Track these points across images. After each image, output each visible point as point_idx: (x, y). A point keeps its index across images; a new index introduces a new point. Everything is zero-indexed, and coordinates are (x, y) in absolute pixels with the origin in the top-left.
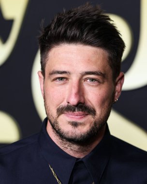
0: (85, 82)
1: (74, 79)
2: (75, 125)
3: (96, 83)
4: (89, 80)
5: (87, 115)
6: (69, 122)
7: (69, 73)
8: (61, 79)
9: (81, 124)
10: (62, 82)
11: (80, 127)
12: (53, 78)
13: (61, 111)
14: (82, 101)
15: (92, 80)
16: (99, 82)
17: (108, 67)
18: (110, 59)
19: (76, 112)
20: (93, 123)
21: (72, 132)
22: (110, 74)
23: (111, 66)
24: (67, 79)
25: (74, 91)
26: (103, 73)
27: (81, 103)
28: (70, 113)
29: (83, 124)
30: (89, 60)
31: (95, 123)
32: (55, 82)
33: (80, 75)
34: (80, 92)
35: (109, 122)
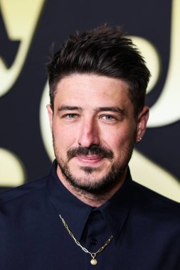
0: (101, 120)
1: (87, 116)
2: (89, 170)
3: (113, 121)
4: (104, 118)
5: (103, 158)
6: (82, 168)
7: (81, 109)
8: (72, 115)
9: (96, 170)
10: (73, 119)
12: (62, 115)
13: (72, 154)
14: (96, 142)
15: (109, 117)
16: (117, 119)
17: (128, 102)
19: (90, 156)
20: (110, 167)
21: (85, 179)
22: (130, 110)
23: (132, 100)
24: (78, 115)
25: (87, 130)
26: (121, 108)
27: (95, 145)
28: (83, 156)
29: (98, 170)
30: (104, 93)
31: (113, 168)
32: (64, 119)
33: (93, 112)
34: (94, 131)
35: (131, 164)
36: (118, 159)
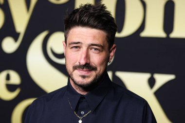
0: (91, 51)
1: (84, 49)
2: (84, 77)
3: (98, 51)
4: (93, 49)
5: (92, 70)
6: (80, 76)
8: (76, 47)
10: (76, 49)
11: (86, 79)
13: (75, 68)
14: (88, 62)
15: (96, 49)
16: (100, 51)
17: (106, 42)
18: (107, 37)
19: (85, 69)
22: (107, 45)
23: (108, 42)
24: (80, 47)
25: (84, 56)
26: (102, 45)
27: (87, 64)
28: (81, 70)
29: (88, 77)
31: (96, 76)
33: (87, 46)
34: (87, 57)
36: (100, 71)
